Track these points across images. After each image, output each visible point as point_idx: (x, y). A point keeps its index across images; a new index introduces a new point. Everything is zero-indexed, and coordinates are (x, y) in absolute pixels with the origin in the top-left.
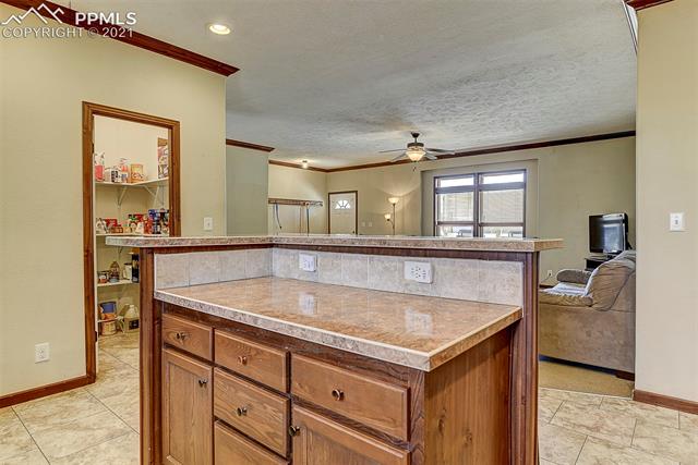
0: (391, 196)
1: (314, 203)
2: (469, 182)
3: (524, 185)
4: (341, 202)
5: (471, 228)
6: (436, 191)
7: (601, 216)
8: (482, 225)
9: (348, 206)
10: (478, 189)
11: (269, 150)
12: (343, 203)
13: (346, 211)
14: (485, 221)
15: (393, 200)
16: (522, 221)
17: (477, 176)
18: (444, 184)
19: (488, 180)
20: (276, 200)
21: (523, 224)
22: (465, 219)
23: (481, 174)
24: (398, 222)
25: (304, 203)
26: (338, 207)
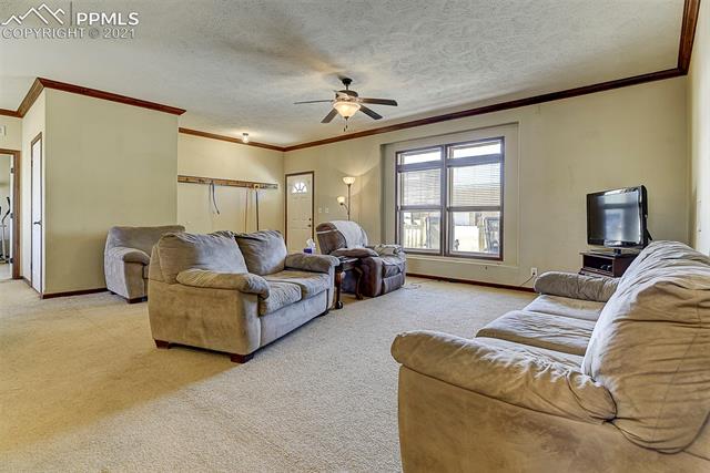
0: (347, 176)
1: (265, 186)
2: (436, 156)
3: (500, 158)
4: (297, 186)
5: (437, 214)
6: (399, 169)
7: (602, 194)
8: (450, 210)
9: (305, 190)
10: (447, 165)
11: (179, 112)
12: (300, 186)
13: (302, 196)
14: (454, 204)
15: (348, 180)
16: (499, 204)
17: (445, 148)
18: (409, 160)
19: (458, 154)
20: (212, 180)
21: (501, 208)
22: (432, 202)
23: (450, 145)
24: (354, 208)
25: (251, 185)
26: (295, 191)
